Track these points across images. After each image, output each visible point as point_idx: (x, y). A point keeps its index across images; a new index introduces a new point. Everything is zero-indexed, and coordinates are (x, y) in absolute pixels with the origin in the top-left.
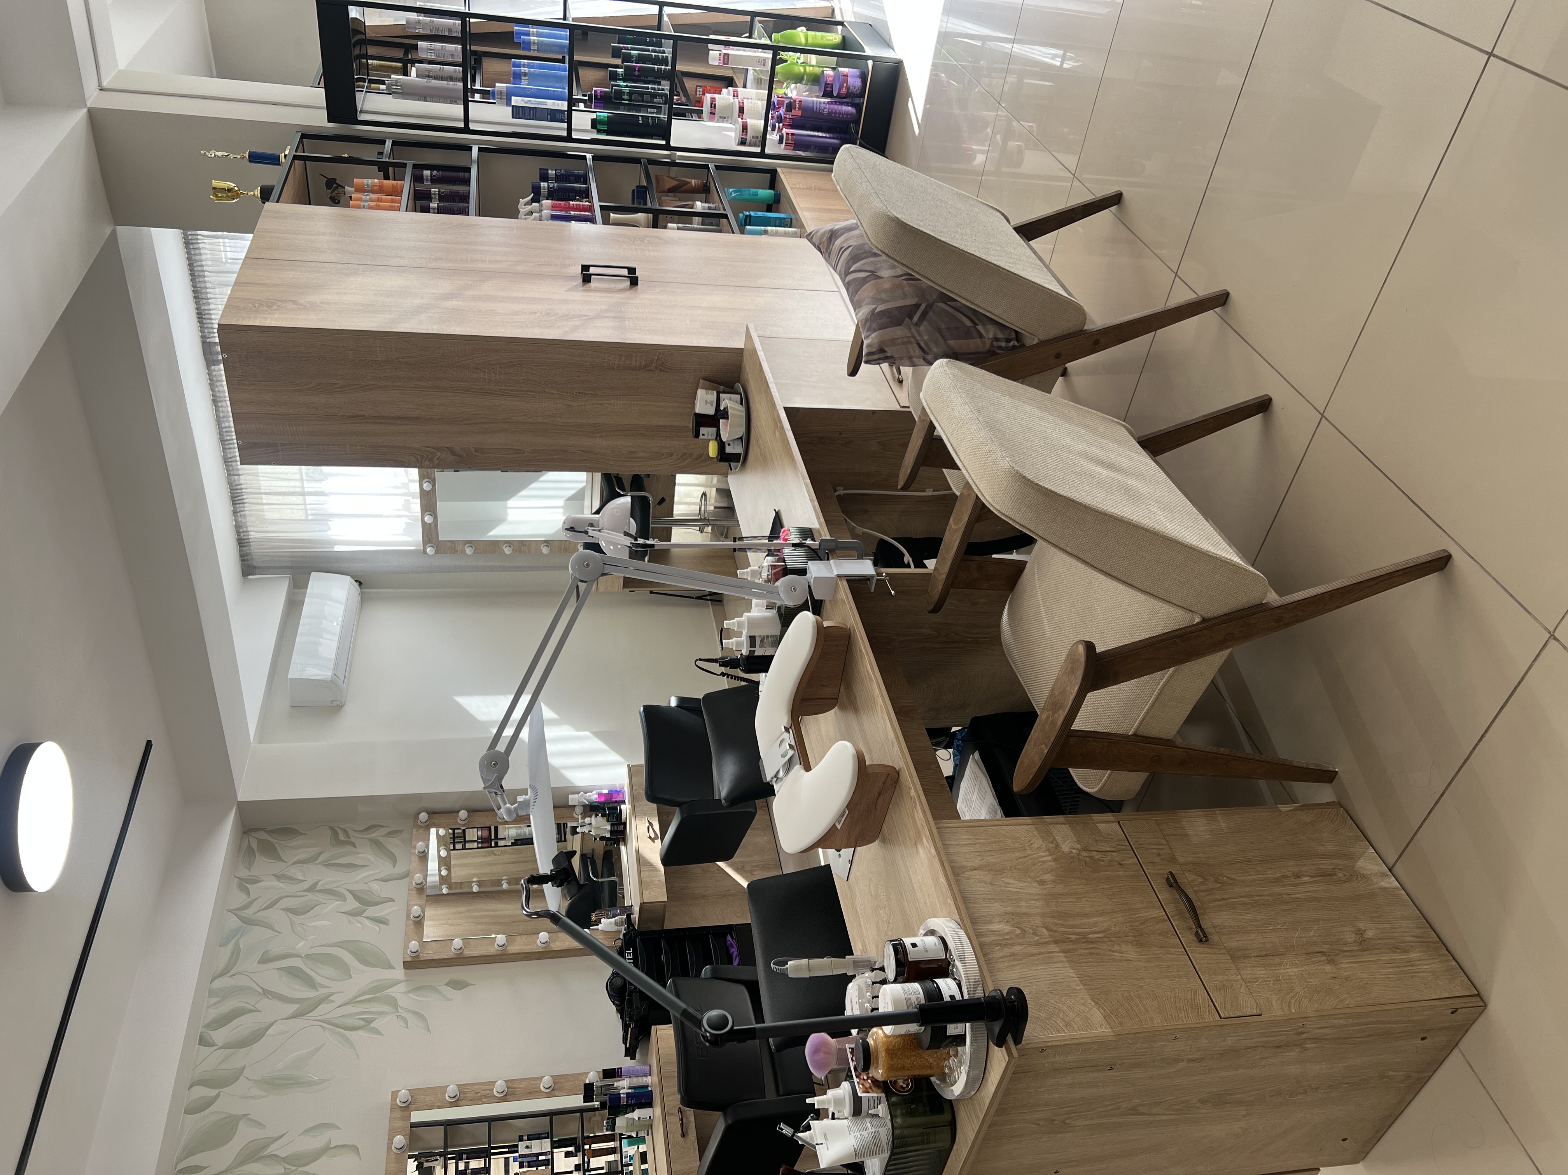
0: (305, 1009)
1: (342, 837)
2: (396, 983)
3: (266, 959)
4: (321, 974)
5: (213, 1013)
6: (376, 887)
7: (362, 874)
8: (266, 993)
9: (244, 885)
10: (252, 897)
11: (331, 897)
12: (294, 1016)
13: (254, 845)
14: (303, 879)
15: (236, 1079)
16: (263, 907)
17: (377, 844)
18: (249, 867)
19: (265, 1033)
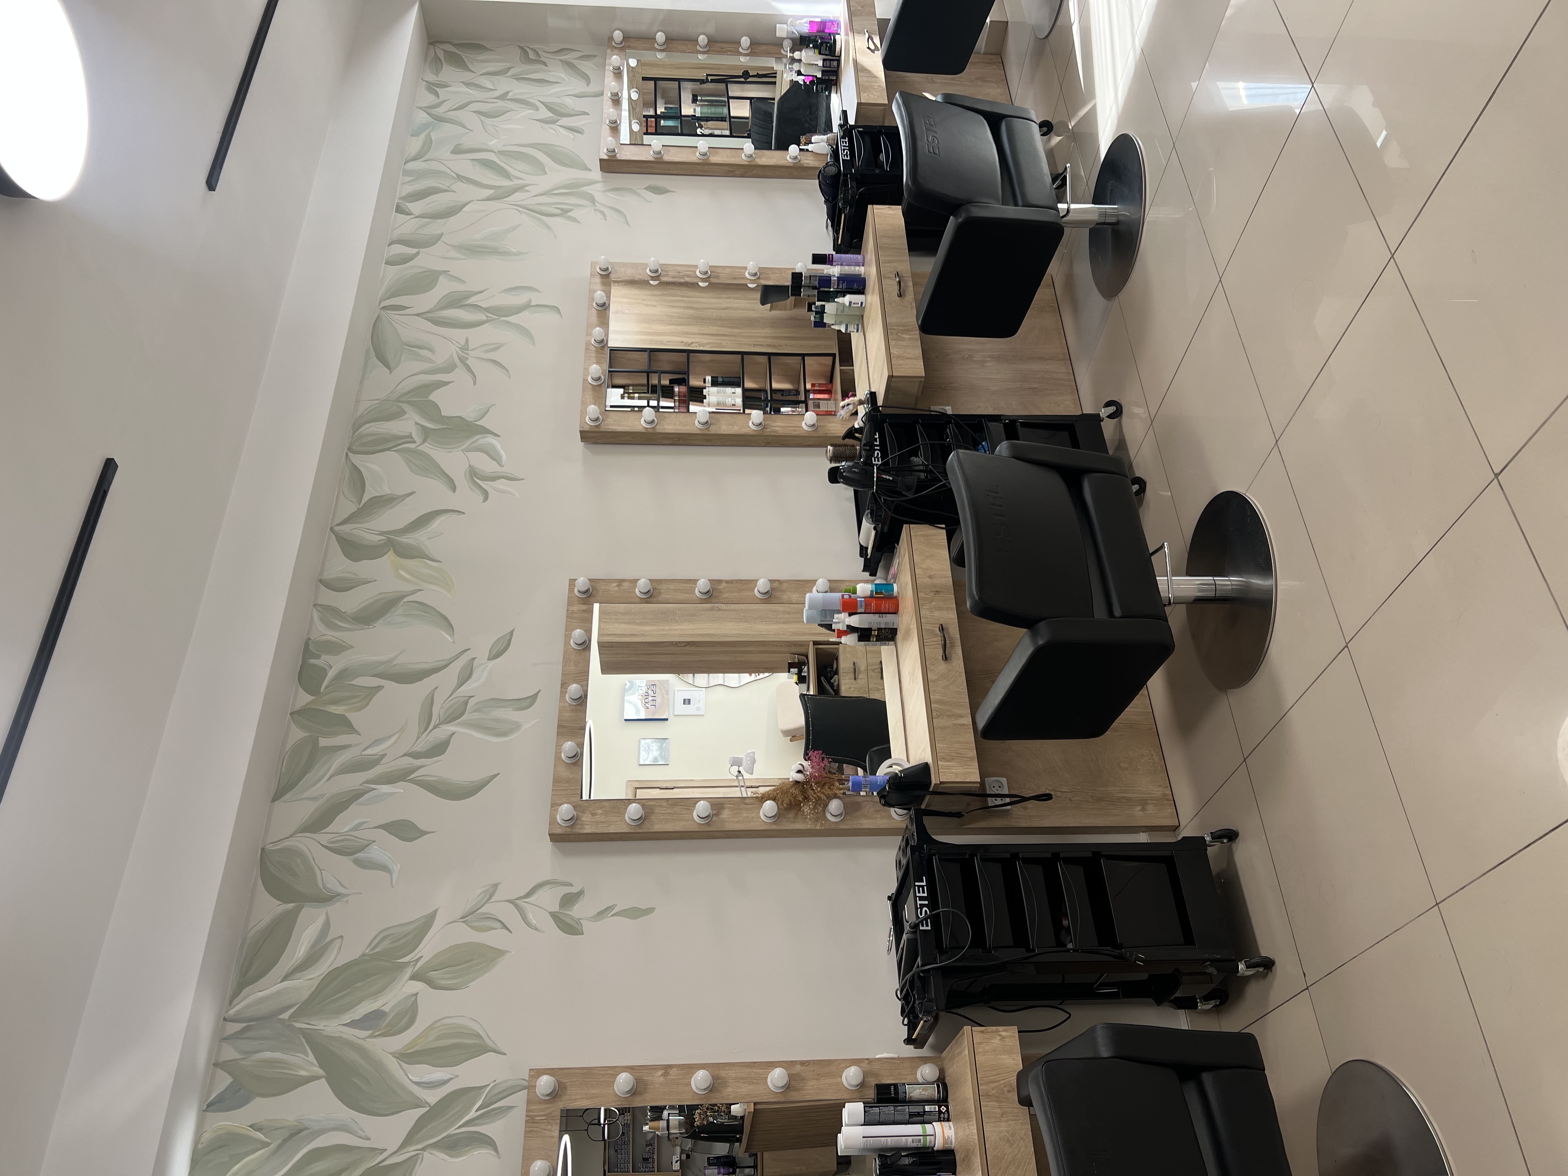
0: (500, 195)
1: (532, 55)
2: (594, 182)
3: (458, 151)
4: (516, 168)
5: (407, 189)
6: (569, 101)
7: (556, 89)
8: (460, 178)
9: (432, 88)
10: (442, 98)
11: (523, 106)
12: (488, 199)
13: (441, 55)
14: (493, 88)
15: (435, 243)
16: (452, 108)
17: (570, 65)
18: (437, 72)
19: (461, 209)
